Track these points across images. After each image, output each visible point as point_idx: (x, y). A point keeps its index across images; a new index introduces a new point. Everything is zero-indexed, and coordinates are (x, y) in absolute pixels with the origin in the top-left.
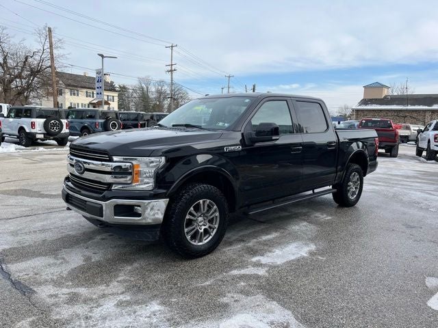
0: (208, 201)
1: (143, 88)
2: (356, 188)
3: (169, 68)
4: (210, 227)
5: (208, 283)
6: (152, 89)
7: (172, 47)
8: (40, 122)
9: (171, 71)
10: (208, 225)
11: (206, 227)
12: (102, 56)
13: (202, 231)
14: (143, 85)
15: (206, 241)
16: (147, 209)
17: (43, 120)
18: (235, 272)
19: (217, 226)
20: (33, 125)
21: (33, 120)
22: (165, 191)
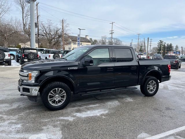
0: (60, 89)
1: (103, 41)
2: (153, 88)
3: (111, 32)
4: (61, 99)
5: (46, 120)
6: (107, 41)
7: (112, 23)
8: (52, 55)
9: (112, 33)
10: (60, 98)
11: (59, 99)
12: (80, 29)
13: (57, 100)
14: (103, 39)
15: (59, 105)
16: (33, 90)
17: (53, 55)
18: (62, 118)
19: (65, 99)
20: (50, 56)
21: (50, 54)
22: (38, 84)
